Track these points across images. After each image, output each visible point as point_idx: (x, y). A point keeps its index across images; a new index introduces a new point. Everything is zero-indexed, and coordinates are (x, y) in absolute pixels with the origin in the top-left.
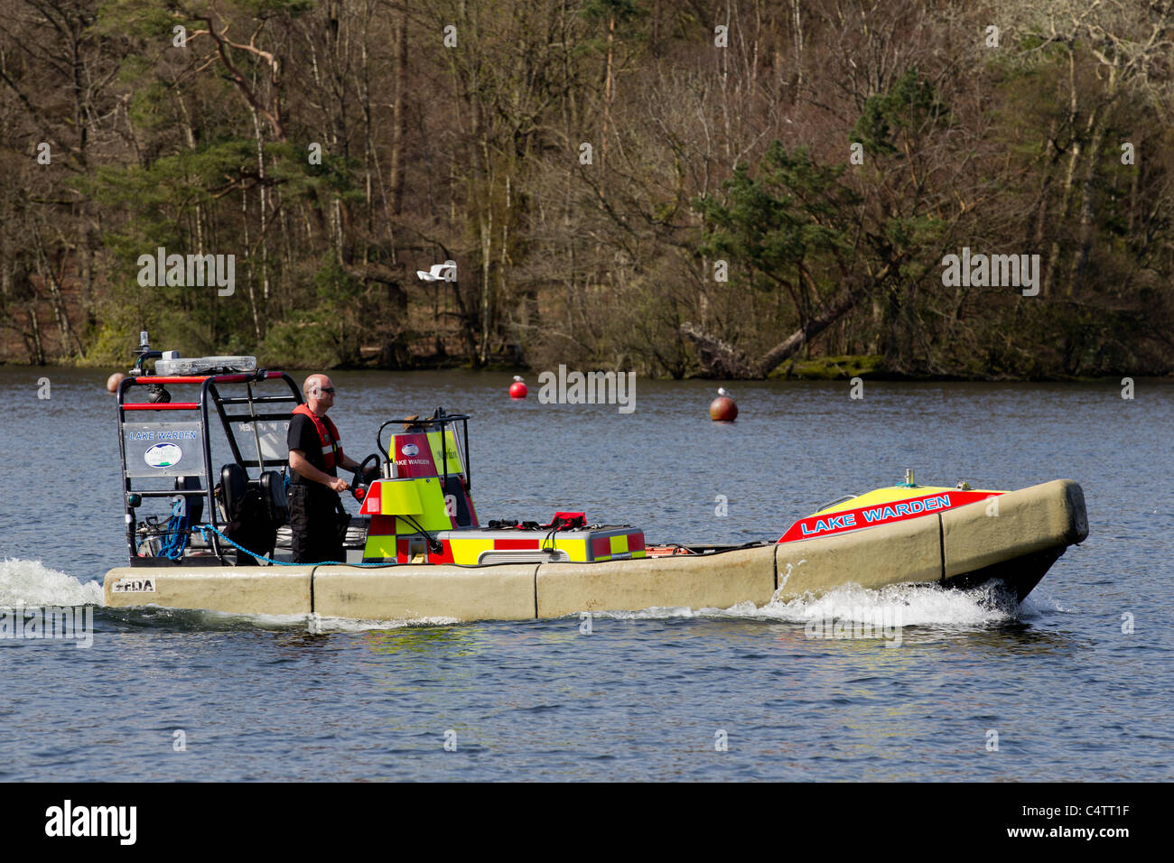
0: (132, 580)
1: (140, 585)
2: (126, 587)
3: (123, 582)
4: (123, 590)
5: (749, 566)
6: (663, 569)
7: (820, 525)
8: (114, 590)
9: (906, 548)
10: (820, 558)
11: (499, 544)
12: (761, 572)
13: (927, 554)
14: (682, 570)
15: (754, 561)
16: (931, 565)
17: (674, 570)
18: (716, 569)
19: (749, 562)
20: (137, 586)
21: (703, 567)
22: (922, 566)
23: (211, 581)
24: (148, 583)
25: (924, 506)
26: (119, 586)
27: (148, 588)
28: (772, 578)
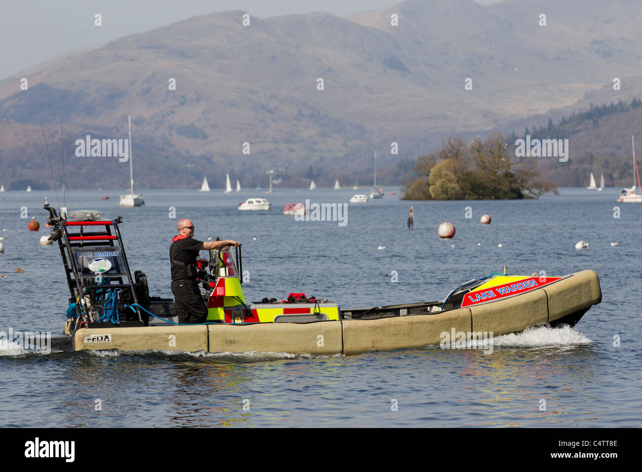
0: (97, 336)
1: (102, 338)
2: (93, 340)
3: (92, 337)
4: (91, 341)
5: (459, 319)
6: (414, 322)
7: (478, 297)
8: (86, 341)
9: (532, 308)
10: (493, 314)
11: (286, 311)
12: (465, 322)
13: (542, 311)
14: (424, 322)
15: (461, 316)
16: (543, 317)
17: (420, 322)
18: (442, 321)
19: (459, 317)
20: (100, 339)
21: (435, 320)
22: (540, 317)
23: (146, 335)
24: (107, 337)
25: (525, 285)
26: (89, 339)
27: (107, 339)
28: (470, 325)
